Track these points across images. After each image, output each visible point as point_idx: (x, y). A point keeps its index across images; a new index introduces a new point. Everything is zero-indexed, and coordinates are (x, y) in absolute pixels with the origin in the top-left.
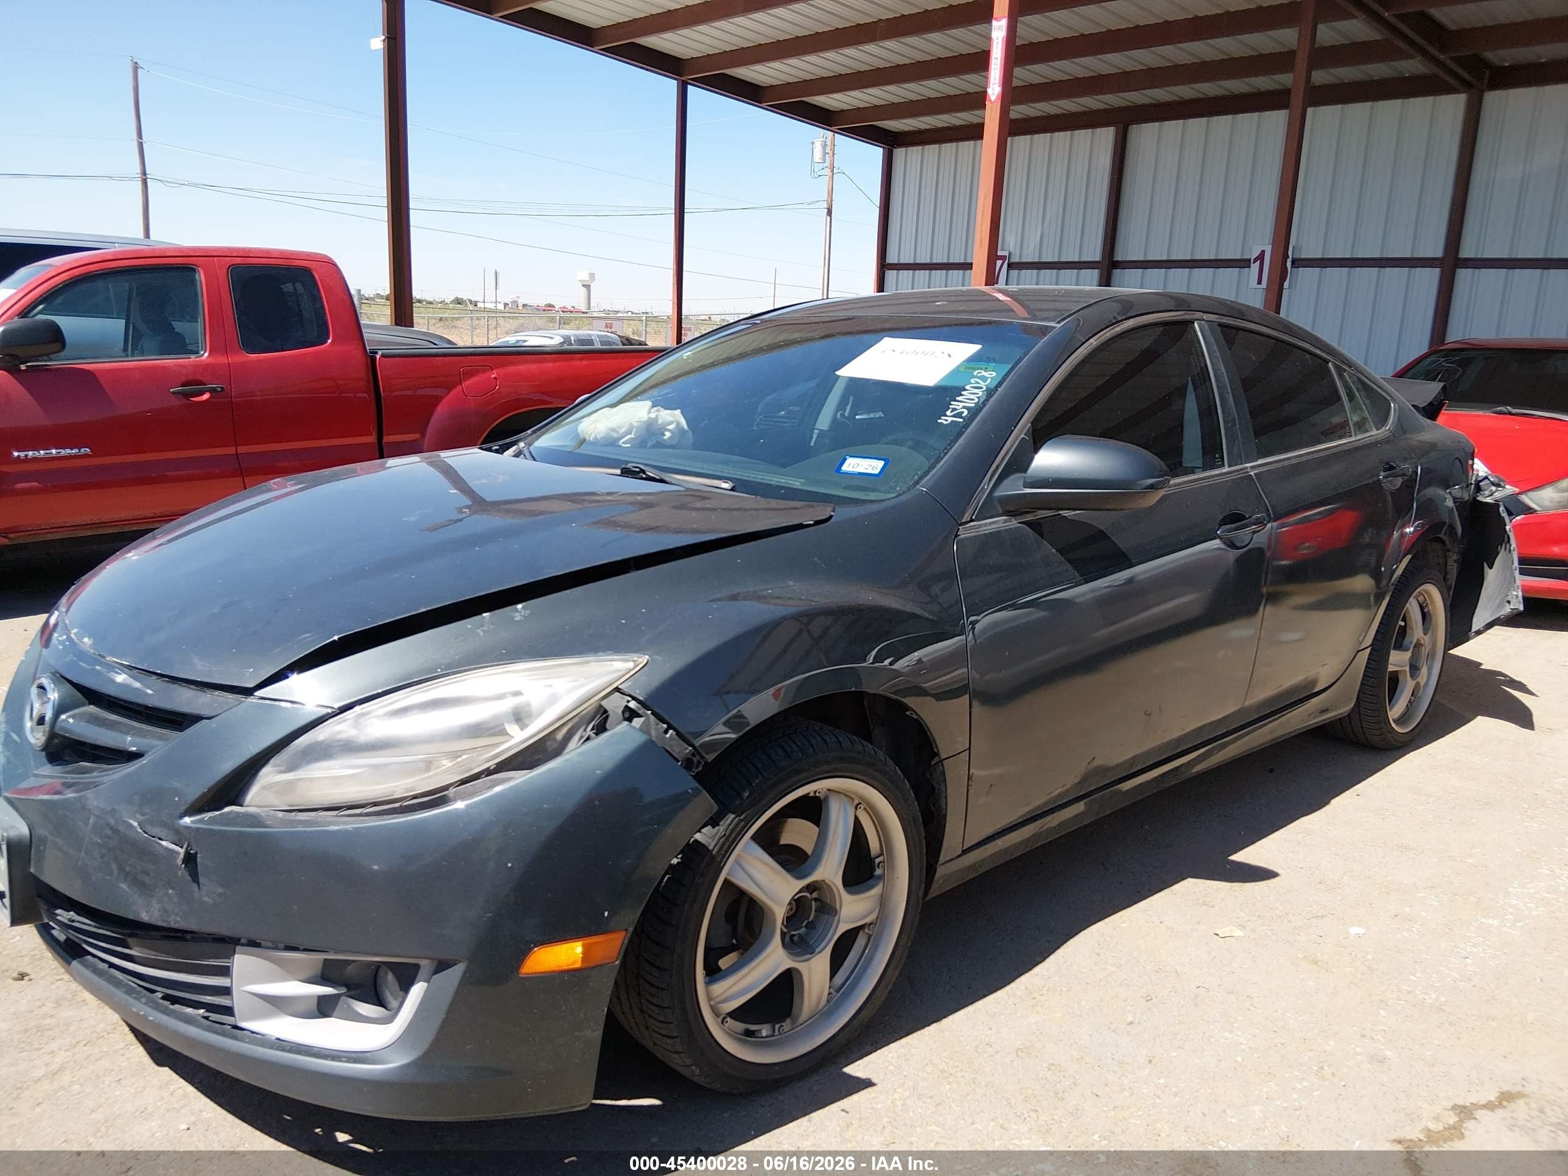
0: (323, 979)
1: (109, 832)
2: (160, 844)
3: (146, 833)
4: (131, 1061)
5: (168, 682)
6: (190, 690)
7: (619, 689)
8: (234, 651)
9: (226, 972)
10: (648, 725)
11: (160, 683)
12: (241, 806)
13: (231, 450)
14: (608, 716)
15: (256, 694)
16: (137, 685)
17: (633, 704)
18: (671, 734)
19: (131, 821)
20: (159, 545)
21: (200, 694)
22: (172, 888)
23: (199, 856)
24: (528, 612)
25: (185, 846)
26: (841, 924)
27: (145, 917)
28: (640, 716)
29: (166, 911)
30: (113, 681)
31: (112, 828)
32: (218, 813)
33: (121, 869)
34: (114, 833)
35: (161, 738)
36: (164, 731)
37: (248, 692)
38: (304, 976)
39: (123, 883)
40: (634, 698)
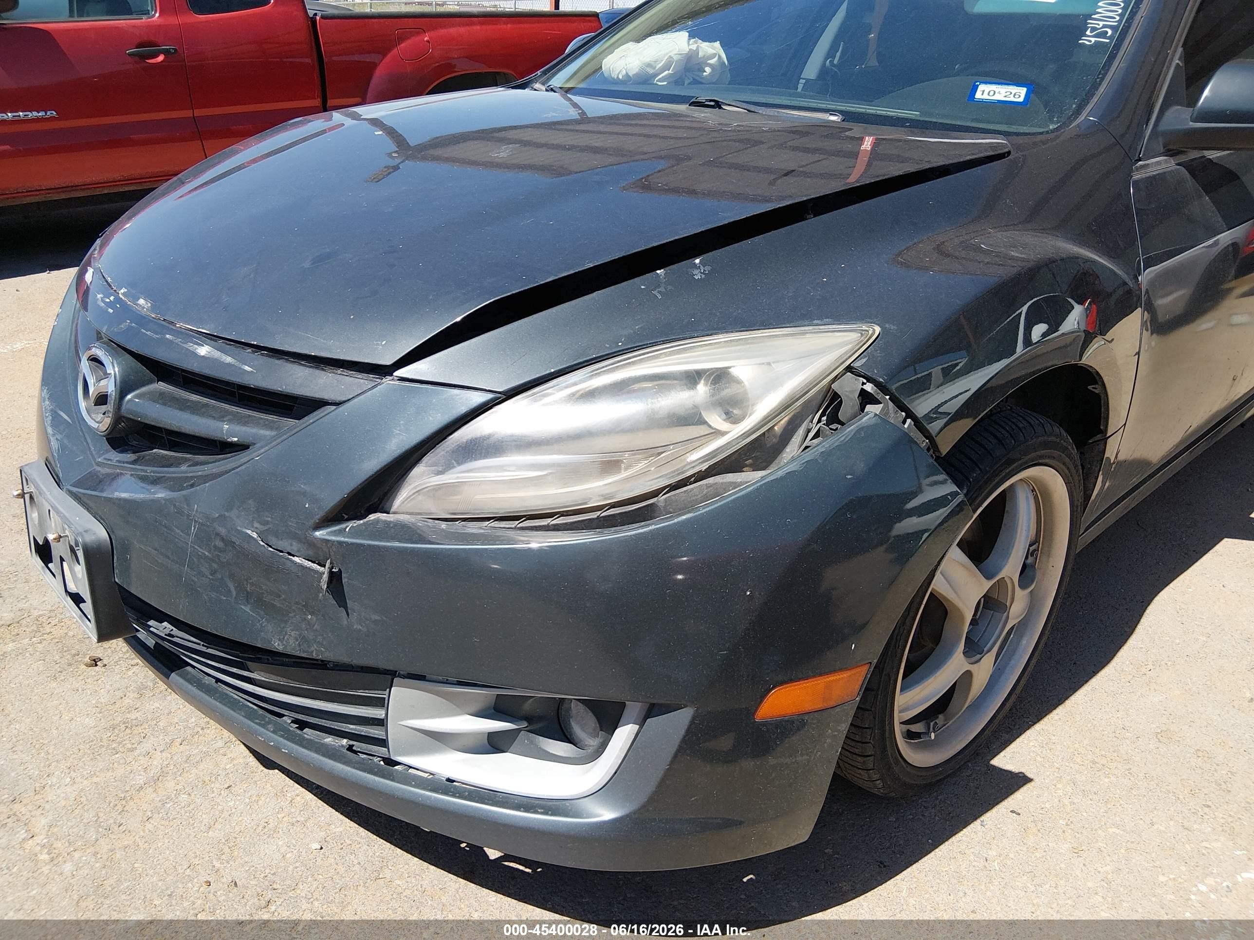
0: (496, 711)
1: (219, 544)
2: (293, 562)
3: (271, 547)
4: (235, 762)
5: (267, 355)
6: (302, 367)
7: (853, 368)
8: (352, 317)
9: (381, 703)
10: (887, 414)
11: (260, 359)
12: (388, 513)
13: (188, 113)
14: (841, 401)
15: (396, 374)
16: (229, 359)
17: (869, 387)
18: (910, 423)
19: (249, 532)
20: (196, 189)
21: (317, 372)
22: (312, 614)
23: (343, 575)
24: (708, 268)
25: (328, 565)
26: (1009, 620)
27: (278, 646)
28: (877, 402)
29: (304, 639)
30: (195, 355)
31: (223, 539)
32: (361, 522)
33: (240, 588)
34: (226, 545)
35: (268, 426)
36: (271, 417)
37: (383, 371)
38: (474, 708)
39: (245, 606)
40: (869, 380)
